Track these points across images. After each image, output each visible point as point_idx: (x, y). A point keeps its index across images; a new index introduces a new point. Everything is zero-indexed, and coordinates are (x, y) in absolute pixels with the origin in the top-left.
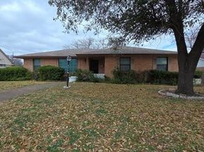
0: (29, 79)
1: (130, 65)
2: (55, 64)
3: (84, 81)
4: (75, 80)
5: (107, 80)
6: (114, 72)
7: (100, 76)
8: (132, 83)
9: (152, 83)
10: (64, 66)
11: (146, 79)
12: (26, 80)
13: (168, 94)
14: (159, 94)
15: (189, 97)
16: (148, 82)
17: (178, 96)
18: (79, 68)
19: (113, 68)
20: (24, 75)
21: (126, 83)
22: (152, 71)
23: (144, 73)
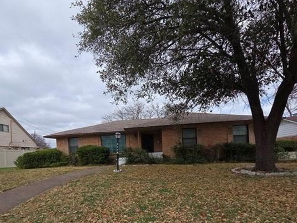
0: (65, 165)
1: (196, 138)
2: (96, 143)
3: (136, 163)
4: (124, 162)
5: (166, 160)
6: (175, 149)
7: (157, 155)
8: (200, 163)
9: (227, 161)
10: (108, 144)
11: (218, 156)
12: (61, 165)
13: (243, 171)
14: (233, 173)
15: (267, 174)
16: (221, 160)
17: (254, 173)
18: (128, 146)
19: (173, 144)
20: (59, 160)
21: (192, 162)
22: (227, 145)
23: (215, 148)
